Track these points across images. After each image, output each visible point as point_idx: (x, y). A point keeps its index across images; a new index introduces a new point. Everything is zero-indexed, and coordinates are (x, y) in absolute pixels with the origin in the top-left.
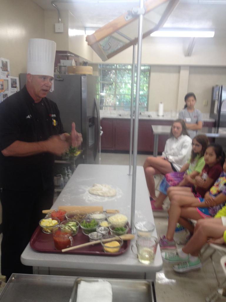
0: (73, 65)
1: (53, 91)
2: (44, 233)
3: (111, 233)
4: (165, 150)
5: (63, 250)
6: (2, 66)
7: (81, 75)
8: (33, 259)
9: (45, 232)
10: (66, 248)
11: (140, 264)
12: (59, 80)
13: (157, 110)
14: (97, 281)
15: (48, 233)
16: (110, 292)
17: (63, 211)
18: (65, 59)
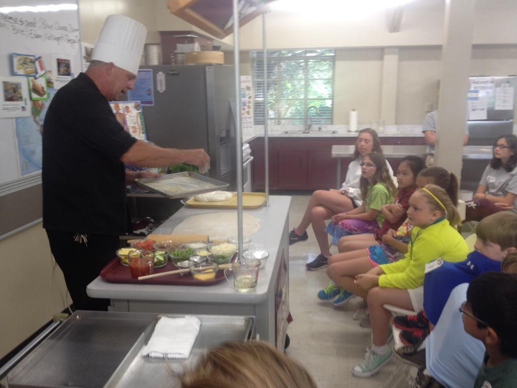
0: (196, 50)
1: (165, 91)
2: (122, 265)
3: (209, 261)
4: (347, 179)
5: (140, 278)
6: (87, 55)
7: (206, 65)
8: (101, 289)
9: (124, 265)
10: (144, 275)
11: (238, 293)
12: (173, 74)
13: (348, 123)
14: (184, 317)
15: (127, 265)
16: (198, 328)
17: (151, 241)
18: (183, 43)
